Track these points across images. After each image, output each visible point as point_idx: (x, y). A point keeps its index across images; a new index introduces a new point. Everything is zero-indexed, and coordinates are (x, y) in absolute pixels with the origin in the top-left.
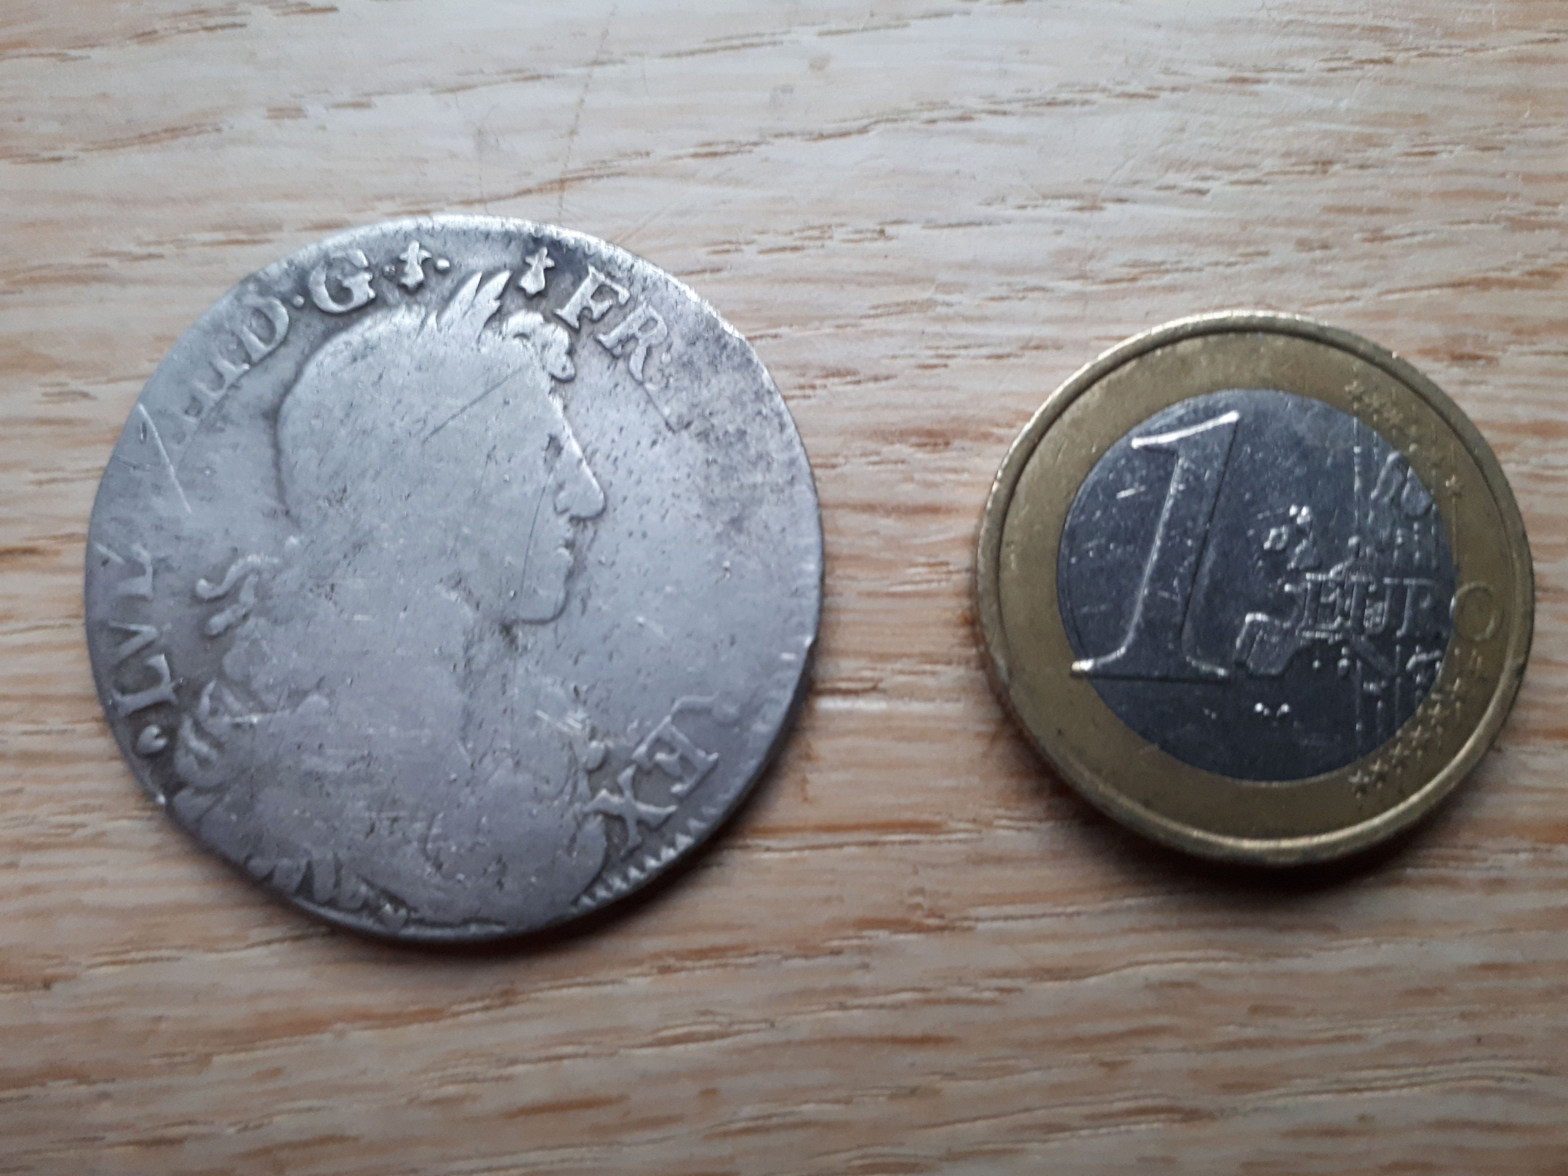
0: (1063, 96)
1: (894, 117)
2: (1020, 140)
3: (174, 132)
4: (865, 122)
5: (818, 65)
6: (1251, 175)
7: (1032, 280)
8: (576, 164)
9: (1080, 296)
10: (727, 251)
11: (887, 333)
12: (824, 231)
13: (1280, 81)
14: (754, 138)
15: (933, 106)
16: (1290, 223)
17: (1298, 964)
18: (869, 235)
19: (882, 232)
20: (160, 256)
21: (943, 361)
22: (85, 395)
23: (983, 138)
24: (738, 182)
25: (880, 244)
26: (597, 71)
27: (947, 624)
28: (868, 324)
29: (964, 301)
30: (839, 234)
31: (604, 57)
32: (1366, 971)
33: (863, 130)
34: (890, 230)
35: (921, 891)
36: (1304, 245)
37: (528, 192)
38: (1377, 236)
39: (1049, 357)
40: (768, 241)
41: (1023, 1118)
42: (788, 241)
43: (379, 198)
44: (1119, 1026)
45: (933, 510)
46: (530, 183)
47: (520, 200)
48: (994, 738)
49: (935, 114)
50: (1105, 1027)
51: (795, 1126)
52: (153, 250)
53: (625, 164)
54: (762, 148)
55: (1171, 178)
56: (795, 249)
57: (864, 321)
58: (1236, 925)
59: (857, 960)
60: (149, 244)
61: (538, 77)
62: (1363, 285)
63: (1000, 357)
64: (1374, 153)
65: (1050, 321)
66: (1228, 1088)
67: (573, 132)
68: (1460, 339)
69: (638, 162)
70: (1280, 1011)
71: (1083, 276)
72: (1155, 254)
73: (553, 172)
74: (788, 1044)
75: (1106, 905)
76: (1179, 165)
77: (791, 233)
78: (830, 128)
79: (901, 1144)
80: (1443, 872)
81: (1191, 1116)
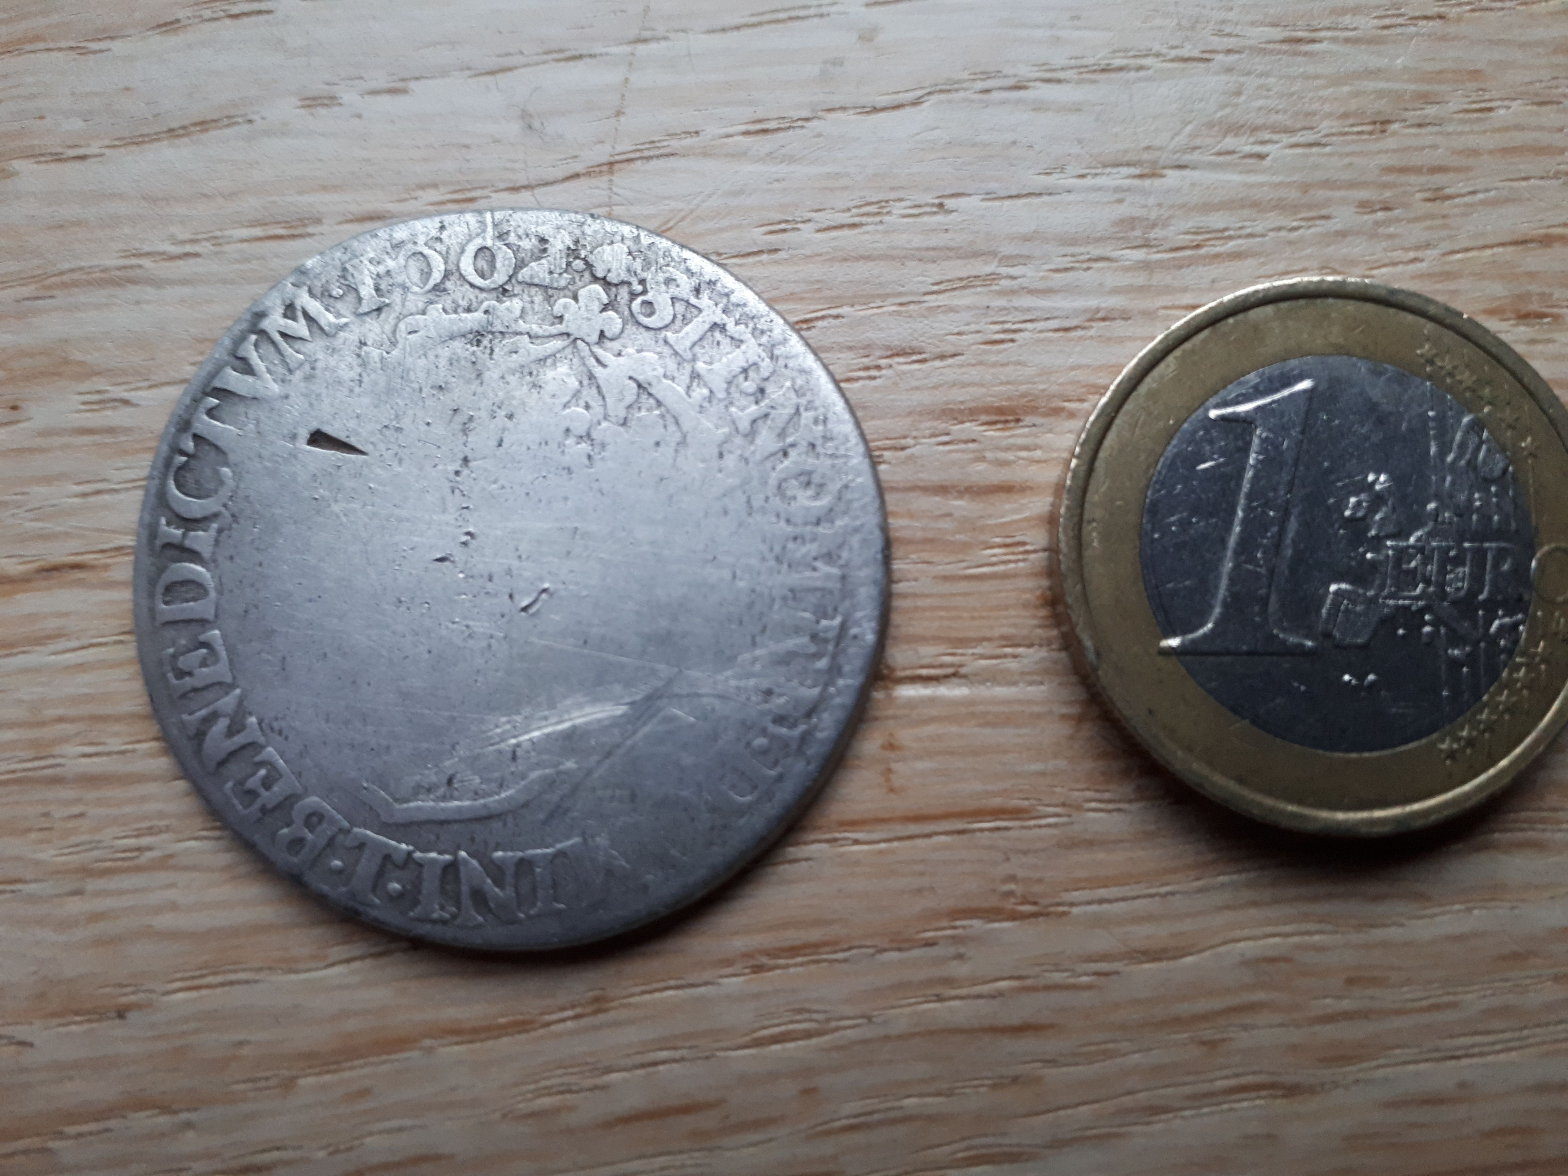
0: (1117, 62)
1: (947, 88)
2: (1076, 108)
3: (204, 125)
4: (919, 93)
5: (867, 36)
6: (1309, 137)
7: (1097, 251)
8: (625, 146)
9: (1146, 266)
10: (784, 231)
11: (952, 309)
12: (882, 207)
13: (1334, 40)
14: (805, 114)
15: (987, 75)
16: (1351, 185)
17: (1393, 933)
18: (928, 209)
19: (941, 205)
20: (197, 255)
21: (1008, 338)
22: (126, 402)
23: (1039, 107)
24: (791, 159)
25: (940, 218)
26: (641, 48)
27: (1025, 605)
28: (932, 301)
29: (1028, 274)
30: (898, 209)
31: (646, 34)
32: (1460, 938)
33: (916, 103)
34: (950, 203)
35: (1012, 878)
36: (1365, 206)
37: (577, 176)
38: (1438, 196)
39: (1118, 328)
40: (826, 219)
41: (1127, 1100)
42: (845, 218)
43: (421, 187)
44: (1217, 1004)
45: (1007, 489)
46: (578, 167)
47: (567, 185)
48: (1080, 719)
49: (989, 84)
50: (1202, 1006)
51: (894, 1121)
52: (188, 248)
53: (675, 144)
54: (814, 123)
55: (1229, 142)
56: (853, 226)
57: (927, 298)
58: (1330, 897)
59: (952, 950)
60: (183, 242)
61: (580, 57)
62: (1428, 246)
63: (1067, 330)
64: (1431, 111)
65: (1116, 291)
66: (1327, 1061)
67: (618, 113)
68: (1525, 297)
69: (688, 141)
70: (1375, 982)
71: (1146, 245)
72: (1217, 221)
73: (601, 154)
74: (887, 1038)
75: (1199, 883)
76: (1235, 129)
77: (849, 210)
78: (883, 100)
79: (1004, 1134)
80: (1530, 834)
81: (1292, 1091)
